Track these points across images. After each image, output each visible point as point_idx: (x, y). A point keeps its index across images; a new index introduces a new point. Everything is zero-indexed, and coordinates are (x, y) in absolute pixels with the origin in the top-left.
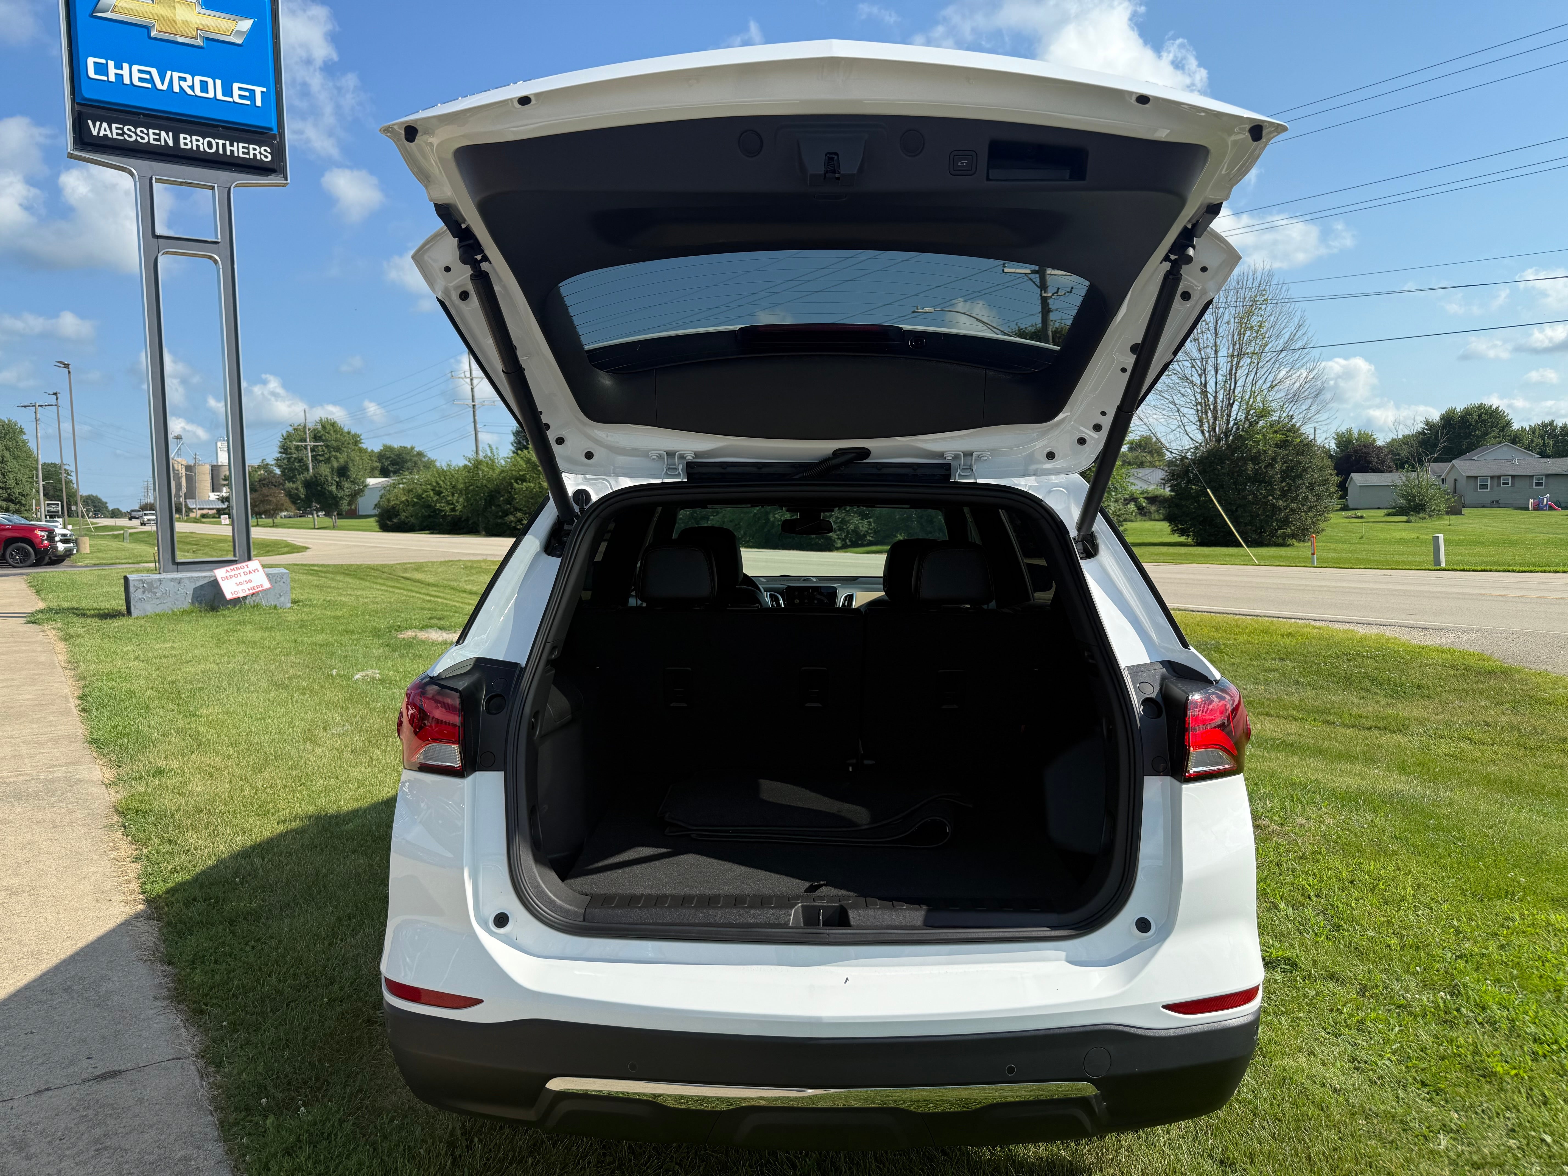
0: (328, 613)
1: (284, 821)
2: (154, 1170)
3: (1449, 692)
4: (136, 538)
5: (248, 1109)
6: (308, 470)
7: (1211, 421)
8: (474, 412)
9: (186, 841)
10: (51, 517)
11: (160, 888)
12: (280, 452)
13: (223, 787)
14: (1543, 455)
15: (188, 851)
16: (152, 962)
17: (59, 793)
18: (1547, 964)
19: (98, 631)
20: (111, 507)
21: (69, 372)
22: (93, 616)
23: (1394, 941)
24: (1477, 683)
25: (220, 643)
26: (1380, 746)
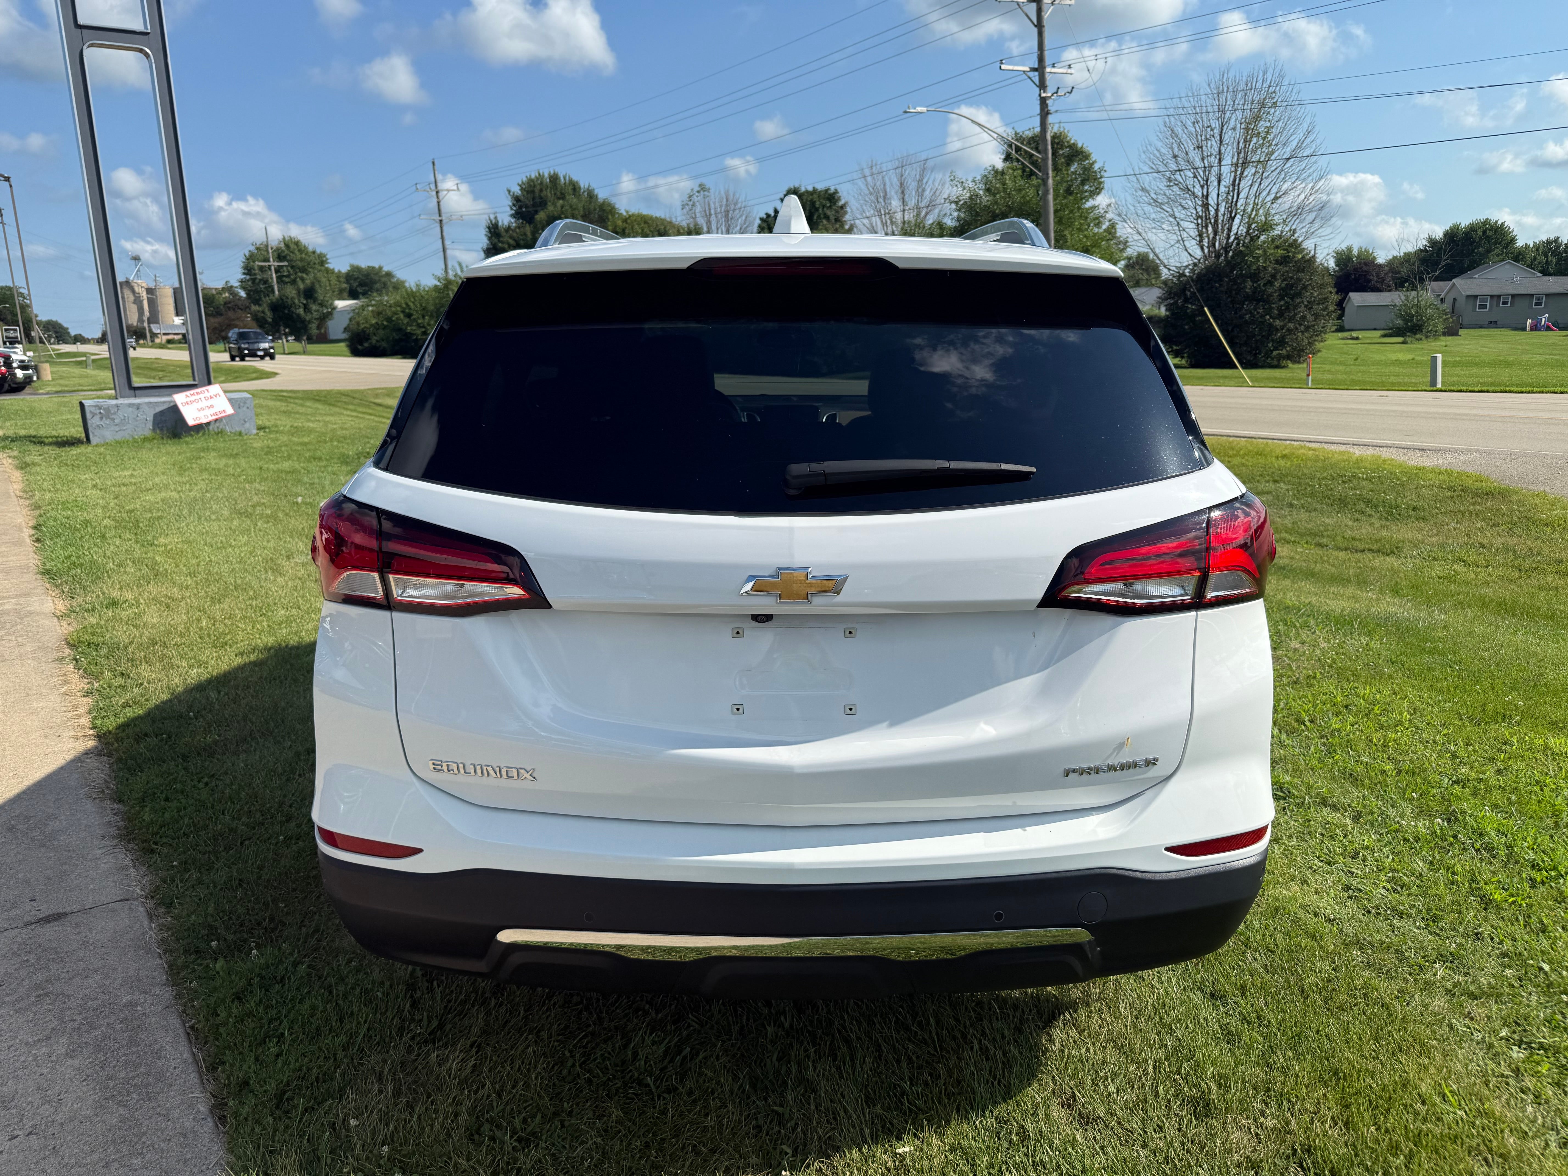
0: (295, 439)
1: (242, 654)
2: (98, 1016)
3: (1444, 514)
4: (98, 364)
5: (197, 952)
6: (273, 292)
7: (1211, 236)
8: (441, 227)
9: (139, 674)
10: (11, 343)
11: (111, 724)
12: (244, 274)
13: (180, 618)
14: (1545, 273)
15: (141, 684)
16: (102, 800)
17: (8, 625)
18: (1545, 789)
19: (55, 459)
20: (73, 332)
21: (11, 186)
22: (50, 444)
23: (1389, 767)
24: (1473, 504)
25: (182, 470)
26: (1373, 569)
